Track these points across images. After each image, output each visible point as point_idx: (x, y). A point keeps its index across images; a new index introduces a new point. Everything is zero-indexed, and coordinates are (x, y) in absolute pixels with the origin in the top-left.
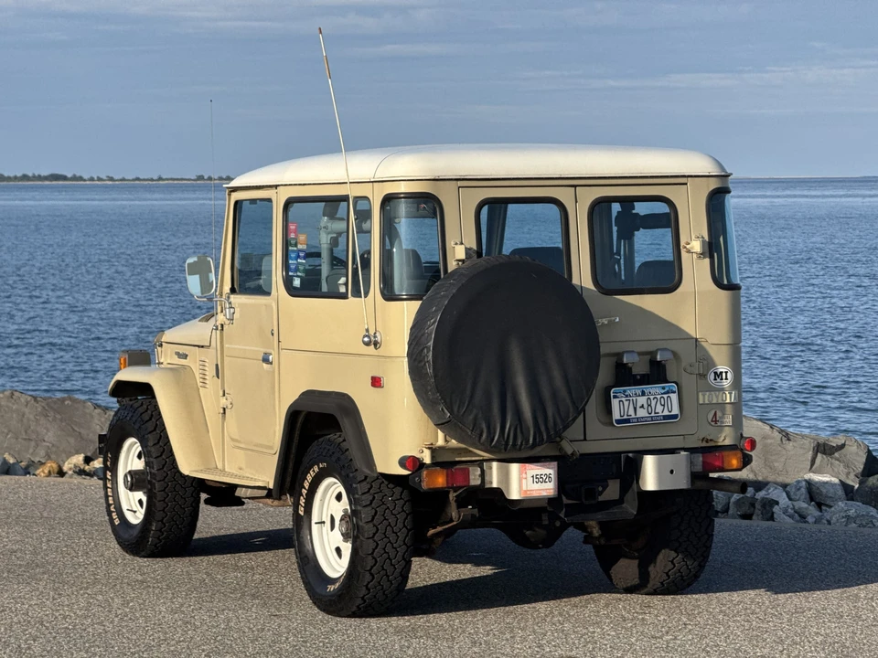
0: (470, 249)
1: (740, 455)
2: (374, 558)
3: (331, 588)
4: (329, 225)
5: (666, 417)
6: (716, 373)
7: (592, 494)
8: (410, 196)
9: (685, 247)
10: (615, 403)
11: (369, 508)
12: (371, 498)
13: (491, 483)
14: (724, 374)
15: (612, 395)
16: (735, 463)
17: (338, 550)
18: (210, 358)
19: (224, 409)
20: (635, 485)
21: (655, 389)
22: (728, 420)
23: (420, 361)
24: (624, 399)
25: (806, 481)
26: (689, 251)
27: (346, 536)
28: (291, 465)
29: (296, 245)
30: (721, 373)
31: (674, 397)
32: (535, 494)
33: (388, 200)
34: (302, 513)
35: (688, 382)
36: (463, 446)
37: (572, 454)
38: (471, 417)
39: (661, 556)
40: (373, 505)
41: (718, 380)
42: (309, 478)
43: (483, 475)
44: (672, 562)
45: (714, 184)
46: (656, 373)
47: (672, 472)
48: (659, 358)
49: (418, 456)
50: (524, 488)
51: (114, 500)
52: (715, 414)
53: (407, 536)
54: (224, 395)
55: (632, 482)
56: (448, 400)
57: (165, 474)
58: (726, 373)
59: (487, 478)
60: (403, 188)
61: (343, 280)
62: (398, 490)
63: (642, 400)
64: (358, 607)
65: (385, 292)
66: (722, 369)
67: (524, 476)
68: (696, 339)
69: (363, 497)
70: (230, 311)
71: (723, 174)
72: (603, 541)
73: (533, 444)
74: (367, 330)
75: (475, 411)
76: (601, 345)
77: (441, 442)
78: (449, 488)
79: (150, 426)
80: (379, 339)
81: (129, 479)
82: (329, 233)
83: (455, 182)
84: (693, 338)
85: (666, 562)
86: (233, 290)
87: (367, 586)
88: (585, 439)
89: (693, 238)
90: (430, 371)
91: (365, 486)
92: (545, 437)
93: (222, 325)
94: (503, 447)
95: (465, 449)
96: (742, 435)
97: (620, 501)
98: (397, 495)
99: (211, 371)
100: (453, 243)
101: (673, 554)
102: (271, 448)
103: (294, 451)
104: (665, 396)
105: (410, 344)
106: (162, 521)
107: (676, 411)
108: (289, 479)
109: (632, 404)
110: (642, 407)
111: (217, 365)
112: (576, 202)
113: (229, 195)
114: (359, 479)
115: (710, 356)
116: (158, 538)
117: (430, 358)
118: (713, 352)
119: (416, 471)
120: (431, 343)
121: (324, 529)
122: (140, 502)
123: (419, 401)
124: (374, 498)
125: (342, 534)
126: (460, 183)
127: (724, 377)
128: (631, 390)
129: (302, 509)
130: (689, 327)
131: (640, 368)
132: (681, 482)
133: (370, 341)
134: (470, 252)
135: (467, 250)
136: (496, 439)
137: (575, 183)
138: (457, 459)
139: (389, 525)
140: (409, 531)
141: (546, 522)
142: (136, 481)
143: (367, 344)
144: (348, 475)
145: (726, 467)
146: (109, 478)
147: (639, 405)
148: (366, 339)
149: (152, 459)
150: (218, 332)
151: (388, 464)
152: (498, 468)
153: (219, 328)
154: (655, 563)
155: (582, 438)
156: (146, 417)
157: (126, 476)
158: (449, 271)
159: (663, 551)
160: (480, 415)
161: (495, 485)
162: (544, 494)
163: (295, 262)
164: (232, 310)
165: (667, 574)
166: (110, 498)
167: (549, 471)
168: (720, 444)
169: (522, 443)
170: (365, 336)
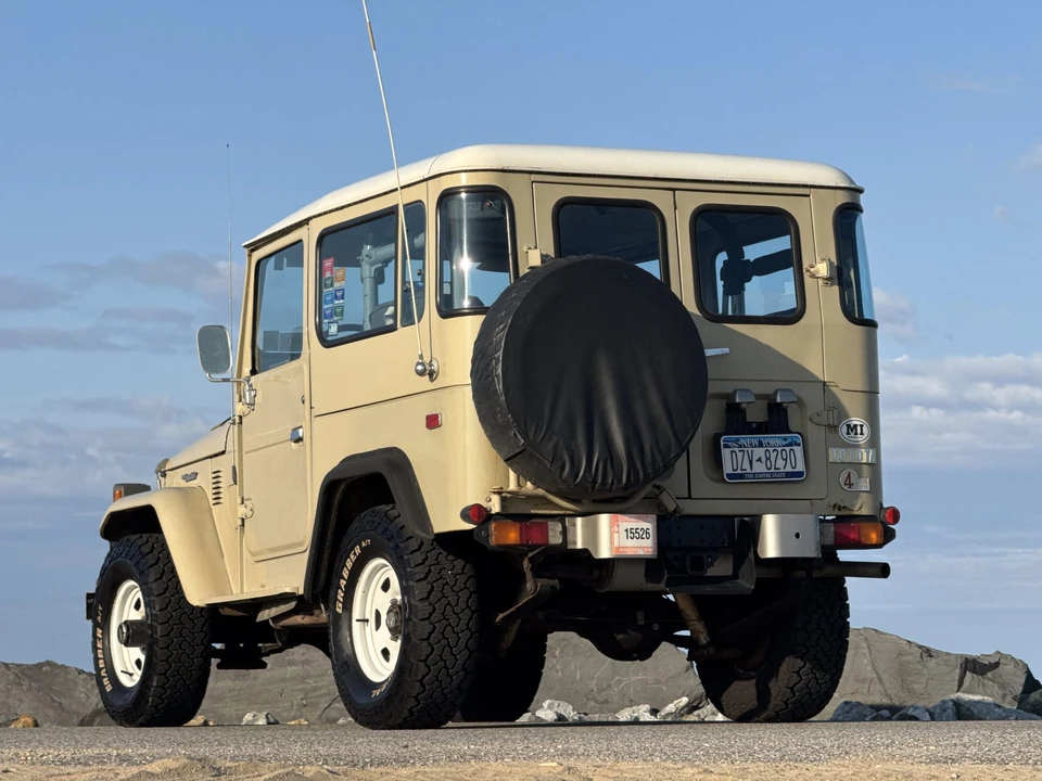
0: (547, 256)
1: (880, 527)
2: (430, 644)
3: (377, 692)
4: (373, 253)
5: (789, 474)
6: (849, 426)
7: (699, 564)
8: (472, 190)
9: (808, 271)
10: (726, 453)
11: (424, 583)
12: (426, 571)
13: (575, 543)
14: (859, 428)
15: (722, 443)
16: (874, 537)
17: (385, 653)
18: (225, 465)
19: (243, 520)
20: (752, 555)
21: (775, 439)
22: (865, 485)
23: (489, 376)
24: (737, 450)
25: (953, 701)
26: (813, 276)
27: (394, 632)
28: (326, 556)
29: (332, 285)
30: (856, 426)
31: (798, 450)
32: (630, 553)
33: (447, 197)
34: (339, 611)
35: (816, 434)
36: (540, 491)
37: (675, 511)
38: (551, 445)
39: (784, 668)
40: (429, 579)
41: (852, 434)
42: (349, 564)
43: (564, 532)
44: (798, 673)
45: (842, 198)
46: (776, 419)
47: (797, 536)
48: (779, 400)
49: (485, 505)
50: (616, 544)
51: (105, 663)
52: (849, 476)
53: (471, 619)
54: (243, 503)
55: (749, 550)
56: (522, 425)
57: (169, 616)
58: (862, 426)
59: (569, 538)
60: (464, 180)
61: (390, 310)
62: (460, 563)
63: (759, 452)
64: (410, 710)
65: (443, 309)
66: (856, 421)
67: (616, 529)
68: (824, 383)
69: (417, 569)
70: (250, 394)
71: (853, 186)
72: (712, 650)
73: (626, 484)
74: (421, 357)
75: (555, 439)
76: (710, 383)
77: (513, 486)
78: (522, 545)
79: (151, 559)
80: (435, 368)
81: (125, 630)
82: (372, 264)
83: (528, 175)
84: (820, 381)
85: (790, 673)
86: (254, 372)
87: (421, 681)
88: (690, 497)
89: (818, 260)
90: (500, 387)
91: (418, 557)
92: (641, 475)
93: (240, 417)
94: (590, 485)
95: (543, 498)
96: (881, 505)
97: (735, 576)
98: (458, 569)
99: (226, 478)
100: (525, 249)
101: (799, 663)
102: (301, 544)
103: (330, 536)
104: (788, 449)
105: (474, 361)
106: (165, 674)
107: (800, 467)
108: (323, 574)
109: (747, 456)
110: (759, 460)
111: (234, 468)
112: (675, 208)
113: (250, 256)
114: (411, 549)
115: (841, 404)
116: (160, 698)
117: (500, 371)
118: (846, 401)
119: (483, 523)
120: (500, 354)
121: (368, 629)
122: (138, 662)
123: (486, 431)
124: (430, 571)
125: (390, 629)
126: (533, 177)
127: (859, 431)
128: (745, 439)
129: (341, 605)
130: (815, 366)
131: (756, 414)
132: (808, 549)
133: (425, 370)
134: (547, 259)
135: (544, 258)
136: (581, 474)
137: (673, 185)
138: (533, 512)
139: (449, 603)
140: (473, 613)
141: (641, 622)
142: (132, 635)
143: (421, 374)
144: (397, 546)
145: (863, 540)
146: (100, 636)
147: (755, 458)
148: (420, 368)
149: (153, 598)
150: (236, 427)
151: (446, 518)
152: (585, 526)
153: (237, 421)
154: (777, 676)
155: (687, 496)
156: (145, 549)
157: (120, 627)
158: (521, 274)
159: (787, 659)
160: (561, 442)
161: (579, 546)
162: (641, 552)
163: (331, 305)
164: (253, 393)
165: (792, 689)
166: (101, 661)
167: (647, 525)
168: (856, 513)
169: (613, 483)
170: (418, 364)
